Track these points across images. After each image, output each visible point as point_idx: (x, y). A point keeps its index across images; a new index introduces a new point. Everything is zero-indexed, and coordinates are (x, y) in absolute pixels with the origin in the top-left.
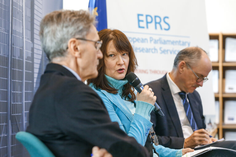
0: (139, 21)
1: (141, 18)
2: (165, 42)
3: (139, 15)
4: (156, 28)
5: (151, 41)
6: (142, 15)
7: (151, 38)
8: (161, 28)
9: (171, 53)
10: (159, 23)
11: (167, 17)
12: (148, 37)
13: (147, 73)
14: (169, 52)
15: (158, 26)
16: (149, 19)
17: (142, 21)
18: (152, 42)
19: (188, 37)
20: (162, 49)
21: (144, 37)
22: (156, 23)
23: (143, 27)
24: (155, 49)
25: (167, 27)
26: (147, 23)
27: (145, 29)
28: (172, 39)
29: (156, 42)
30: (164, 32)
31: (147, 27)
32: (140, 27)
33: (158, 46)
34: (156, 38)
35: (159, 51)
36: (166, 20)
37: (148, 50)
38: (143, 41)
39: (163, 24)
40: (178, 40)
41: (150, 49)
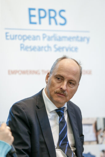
0: (31, 16)
1: (33, 13)
2: (60, 39)
3: (30, 9)
4: (50, 23)
5: (44, 38)
6: (34, 9)
7: (44, 34)
8: (56, 23)
9: (67, 50)
10: (54, 18)
11: (63, 11)
12: (40, 34)
13: (39, 74)
14: (65, 50)
15: (52, 20)
16: (42, 14)
17: (34, 16)
18: (46, 39)
19: (88, 32)
20: (57, 47)
21: (35, 33)
22: (50, 18)
23: (35, 23)
24: (49, 47)
25: (62, 21)
26: (40, 18)
27: (37, 26)
28: (68, 35)
29: (50, 39)
30: (59, 27)
31: (40, 23)
32: (31, 23)
33: (52, 43)
34: (50, 34)
35: (53, 49)
36: (63, 14)
37: (40, 49)
38: (35, 38)
39: (58, 18)
40: (75, 34)
41: (42, 47)
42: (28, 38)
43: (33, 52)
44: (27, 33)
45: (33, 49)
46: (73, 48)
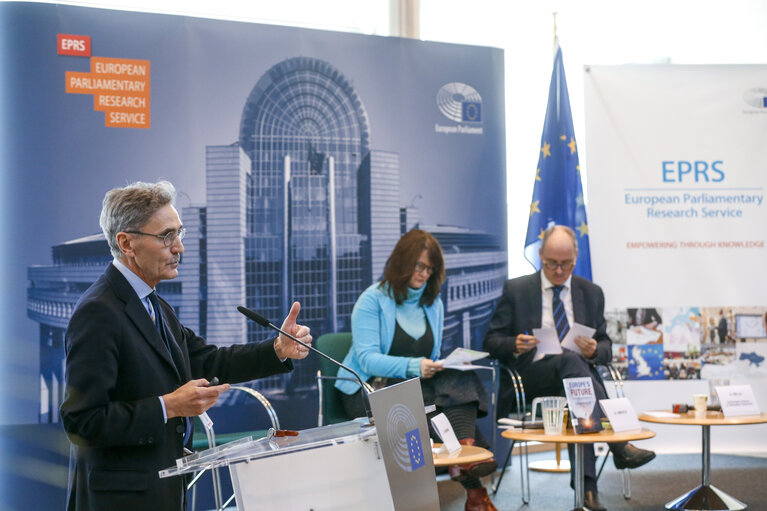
0: (665, 171)
1: (668, 167)
2: (713, 200)
3: (664, 164)
4: (697, 179)
5: (685, 199)
6: (672, 163)
7: (685, 195)
8: (707, 179)
9: (723, 215)
10: (704, 172)
11: (721, 162)
12: (680, 195)
13: (676, 247)
14: (719, 214)
15: (701, 176)
16: (685, 168)
17: (672, 171)
18: (689, 201)
19: (760, 189)
20: (707, 211)
21: (672, 194)
22: (697, 172)
23: (673, 181)
24: (692, 211)
25: (718, 176)
26: (681, 173)
27: (677, 184)
28: (726, 194)
29: (695, 200)
30: (711, 184)
31: (680, 180)
32: (665, 180)
33: (698, 207)
34: (698, 194)
35: (700, 213)
36: (718, 166)
37: (678, 214)
38: (671, 200)
39: (711, 173)
40: (739, 194)
41: (682, 212)
42: (660, 200)
43: (667, 218)
44: (659, 194)
45: (668, 214)
46: (733, 211)
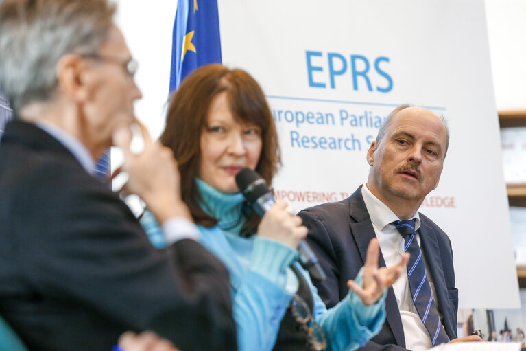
0: (311, 69)
1: (315, 61)
3: (309, 54)
4: (355, 86)
5: (342, 119)
6: (319, 54)
7: (342, 111)
8: (370, 88)
10: (364, 74)
11: (386, 59)
12: (335, 109)
15: (361, 80)
16: (338, 64)
17: (320, 69)
18: (347, 122)
19: (443, 109)
21: (324, 109)
22: (355, 74)
23: (323, 86)
24: (354, 140)
25: (384, 83)
26: (333, 73)
27: (327, 93)
29: (356, 122)
30: (377, 96)
31: (333, 86)
32: (312, 84)
34: (358, 111)
35: (365, 146)
36: (382, 65)
37: (335, 144)
38: (323, 119)
41: (340, 140)
42: (308, 117)
43: (319, 150)
44: (306, 107)
45: (320, 143)
